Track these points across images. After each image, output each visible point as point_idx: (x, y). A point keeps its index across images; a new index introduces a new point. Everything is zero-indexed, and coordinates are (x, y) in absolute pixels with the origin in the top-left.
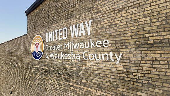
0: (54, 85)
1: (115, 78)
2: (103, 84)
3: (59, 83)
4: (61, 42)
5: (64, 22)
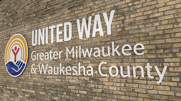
4: (61, 46)
5: (65, 13)
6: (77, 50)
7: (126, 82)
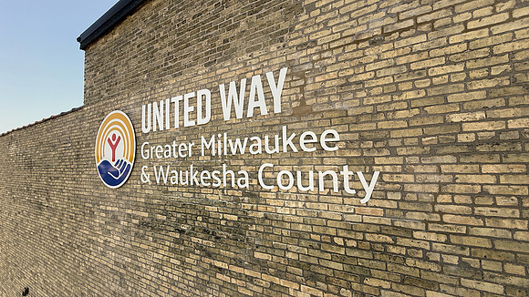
0: (165, 268)
1: (357, 248)
2: (320, 266)
3: (183, 262)
4: (191, 133)
5: (200, 72)
6: (219, 141)
7: (307, 200)
